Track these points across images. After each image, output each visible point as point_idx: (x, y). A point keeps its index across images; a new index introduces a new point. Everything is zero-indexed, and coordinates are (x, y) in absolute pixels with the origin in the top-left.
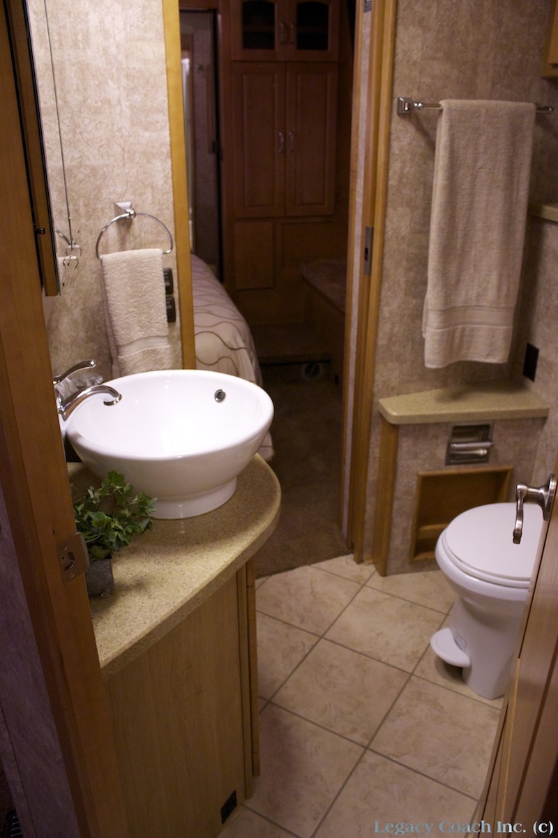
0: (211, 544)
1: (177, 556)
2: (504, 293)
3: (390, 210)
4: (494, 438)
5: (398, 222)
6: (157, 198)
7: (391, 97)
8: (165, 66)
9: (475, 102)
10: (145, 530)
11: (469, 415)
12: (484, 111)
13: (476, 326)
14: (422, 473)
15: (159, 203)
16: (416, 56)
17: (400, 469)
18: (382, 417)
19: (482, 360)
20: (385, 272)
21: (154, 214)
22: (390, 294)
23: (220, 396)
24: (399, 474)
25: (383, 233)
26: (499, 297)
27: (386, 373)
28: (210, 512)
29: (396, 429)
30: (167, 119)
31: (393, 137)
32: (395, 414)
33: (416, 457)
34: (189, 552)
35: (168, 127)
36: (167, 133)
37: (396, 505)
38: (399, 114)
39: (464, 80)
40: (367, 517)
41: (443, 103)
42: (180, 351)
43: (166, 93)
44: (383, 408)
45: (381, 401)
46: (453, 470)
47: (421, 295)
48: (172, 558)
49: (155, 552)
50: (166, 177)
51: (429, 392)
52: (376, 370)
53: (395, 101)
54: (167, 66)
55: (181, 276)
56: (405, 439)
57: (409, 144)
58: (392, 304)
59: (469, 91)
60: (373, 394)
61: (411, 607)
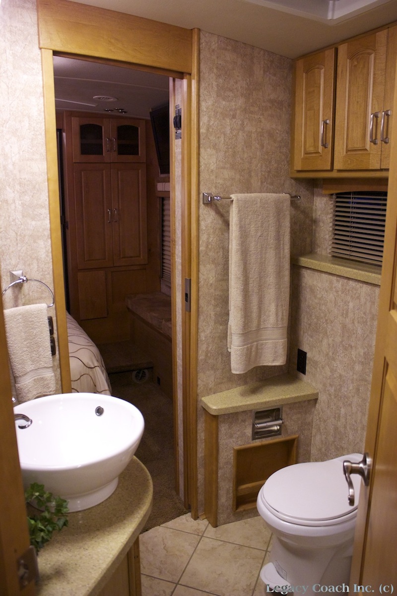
0: (108, 529)
1: (84, 543)
2: (280, 317)
3: (201, 267)
4: (283, 418)
5: (207, 274)
6: (41, 267)
7: (199, 193)
8: (46, 177)
9: (252, 195)
10: (63, 527)
11: (265, 403)
12: (259, 200)
13: (264, 341)
14: (237, 447)
15: (42, 271)
16: (213, 167)
17: (221, 446)
18: (205, 410)
19: (270, 364)
20: (200, 309)
21: (39, 278)
22: (204, 324)
23: (99, 411)
24: (220, 450)
25: (198, 283)
26: (277, 321)
27: (205, 379)
28: (103, 502)
29: (215, 419)
30: (48, 212)
31: (201, 218)
32: (214, 408)
33: (231, 436)
34: (93, 538)
35: (48, 218)
36: (48, 222)
37: (220, 473)
38: (204, 204)
39: (244, 181)
40: (199, 484)
41: (233, 196)
42: (60, 376)
43: (47, 194)
44: (206, 404)
45: (203, 399)
46: (258, 443)
47: (226, 322)
48: (81, 544)
49: (66, 542)
50: (47, 251)
51: (235, 389)
52: (198, 377)
53: (201, 195)
54: (48, 177)
55: (59, 322)
56: (223, 425)
57: (212, 222)
58: (206, 330)
59: (248, 189)
60: (197, 395)
61: (239, 549)
